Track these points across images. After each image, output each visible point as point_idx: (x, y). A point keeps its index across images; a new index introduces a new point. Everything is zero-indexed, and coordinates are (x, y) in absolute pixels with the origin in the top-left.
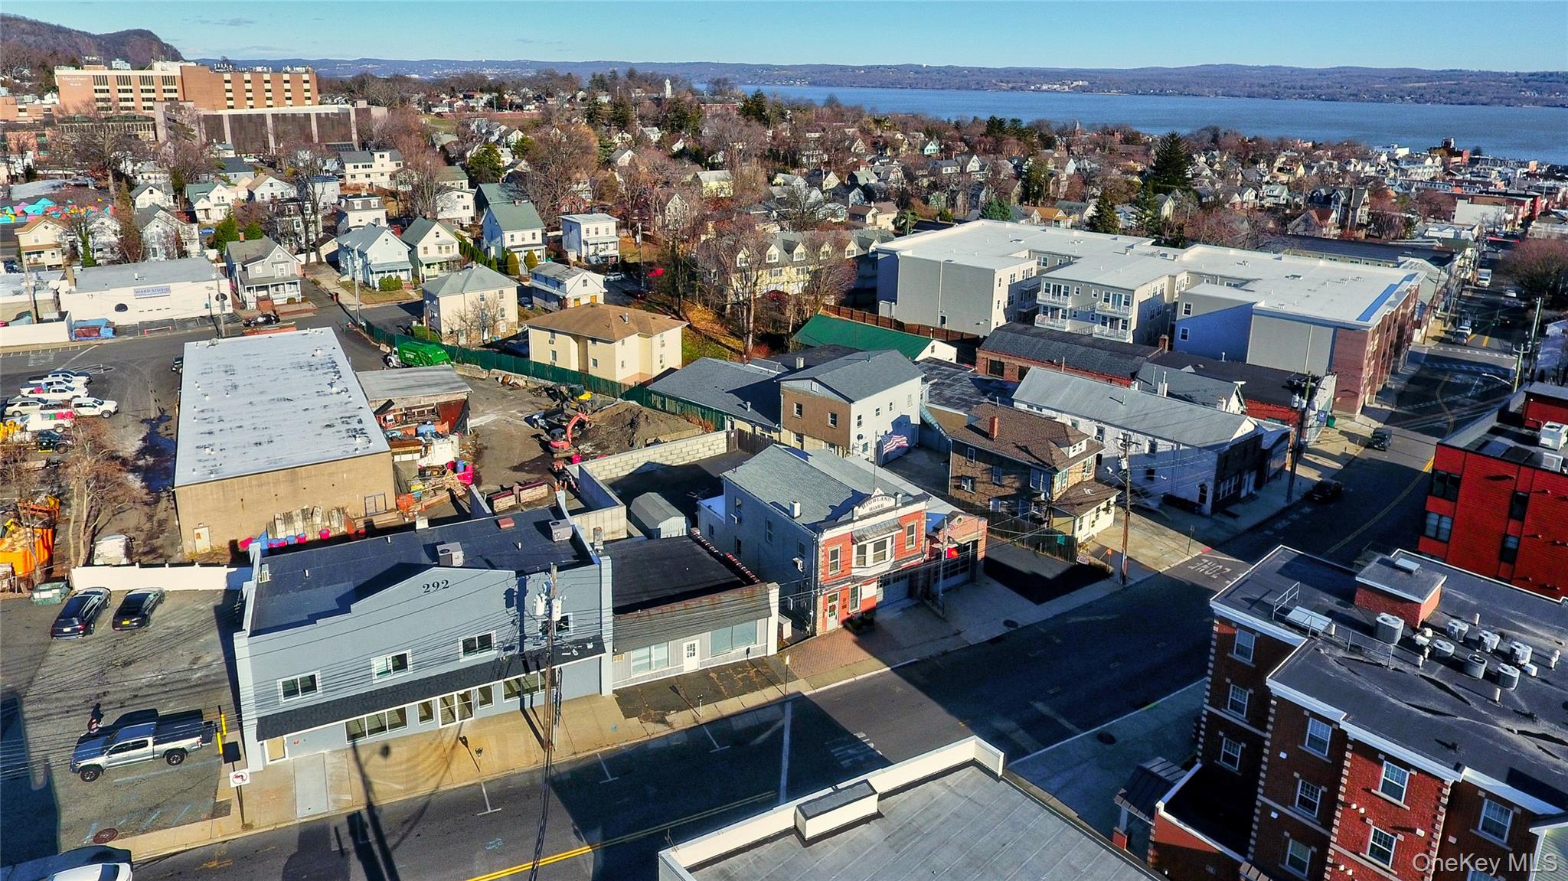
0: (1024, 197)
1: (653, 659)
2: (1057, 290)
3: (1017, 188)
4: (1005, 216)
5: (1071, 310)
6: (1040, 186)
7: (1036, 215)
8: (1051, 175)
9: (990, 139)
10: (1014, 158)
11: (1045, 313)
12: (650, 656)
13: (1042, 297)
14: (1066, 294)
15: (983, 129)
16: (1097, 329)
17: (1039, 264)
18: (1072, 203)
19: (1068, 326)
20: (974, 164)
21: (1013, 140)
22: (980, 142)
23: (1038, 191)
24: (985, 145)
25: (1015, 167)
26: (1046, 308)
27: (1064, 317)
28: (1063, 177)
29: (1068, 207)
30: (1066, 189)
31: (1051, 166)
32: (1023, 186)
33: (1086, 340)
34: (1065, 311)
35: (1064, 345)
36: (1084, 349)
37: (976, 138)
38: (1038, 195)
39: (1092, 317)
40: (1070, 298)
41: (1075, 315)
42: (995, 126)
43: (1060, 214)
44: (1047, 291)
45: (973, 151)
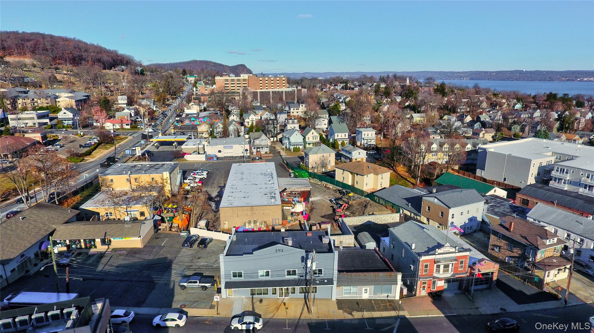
0: (560, 129)
1: (352, 291)
2: (562, 171)
3: (557, 125)
4: (546, 137)
5: (568, 180)
6: (569, 124)
7: (564, 137)
8: (576, 119)
9: (548, 103)
10: (559, 111)
11: (555, 181)
12: (350, 290)
13: (554, 173)
14: (567, 173)
15: (545, 98)
16: (581, 190)
17: (557, 158)
18: (584, 132)
19: (566, 188)
20: (537, 114)
21: (560, 103)
22: (542, 104)
23: (568, 127)
24: (545, 105)
25: (559, 115)
26: (556, 178)
27: (564, 183)
28: (583, 120)
29: (582, 134)
30: (583, 125)
31: (578, 115)
32: (560, 124)
33: (573, 194)
34: (565, 180)
35: (561, 195)
36: (571, 198)
37: (541, 102)
38: (567, 129)
39: (579, 184)
40: (569, 175)
41: (570, 183)
42: (552, 97)
43: (577, 137)
44: (557, 171)
45: (539, 108)
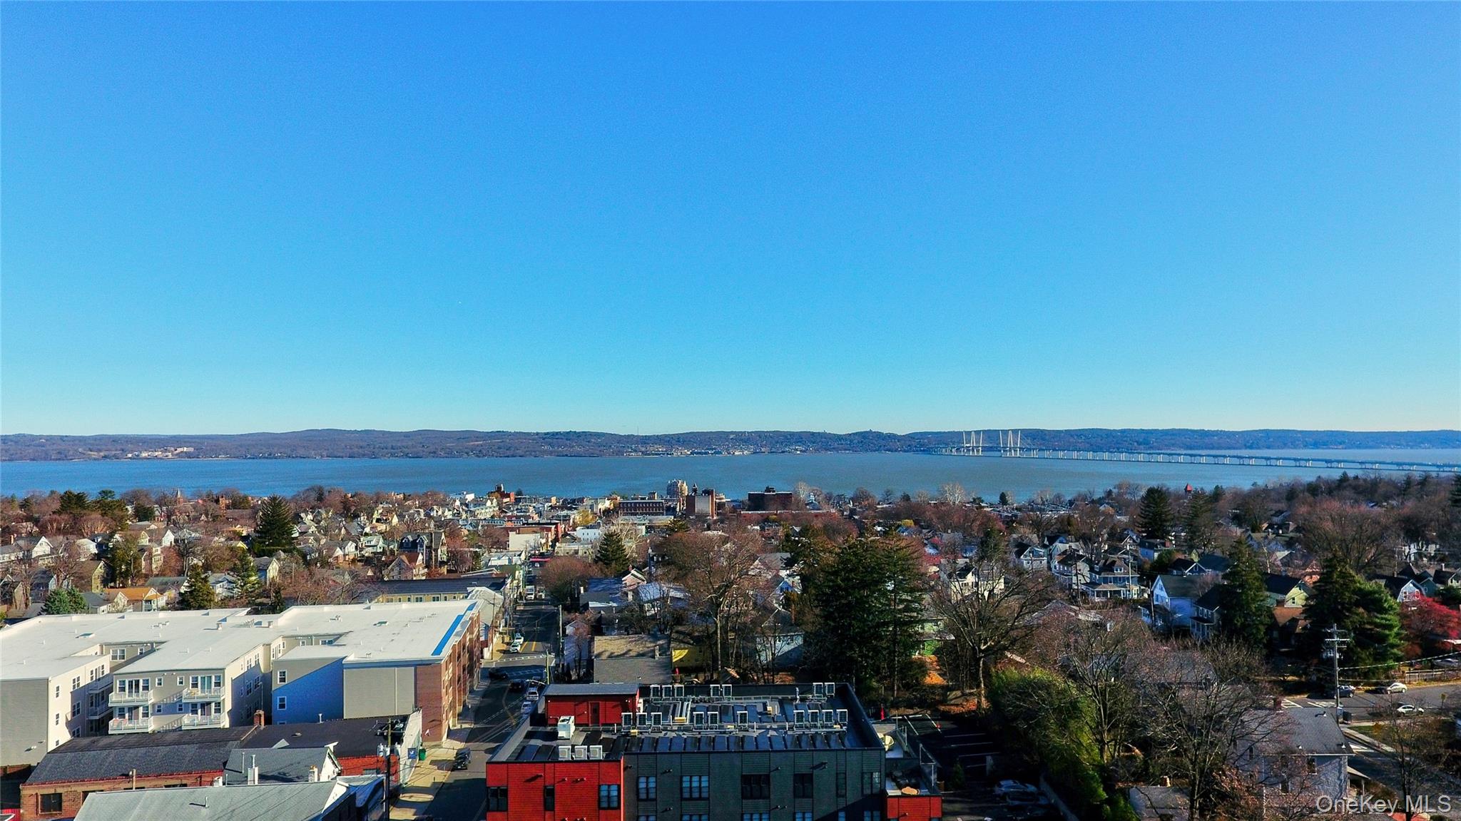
0: (109, 579)
2: (134, 686)
3: (100, 569)
4: (77, 606)
5: (153, 705)
6: (128, 564)
7: (121, 598)
8: (142, 550)
9: (64, 516)
10: (96, 536)
11: (122, 716)
13: (115, 699)
14: (146, 688)
15: (56, 506)
16: (188, 721)
17: (114, 658)
18: (166, 579)
19: (152, 724)
20: (42, 547)
21: (96, 515)
22: (51, 522)
23: (127, 570)
24: (59, 523)
25: (99, 546)
26: (122, 710)
27: (146, 715)
28: (157, 550)
29: (162, 584)
30: (160, 563)
31: (145, 541)
32: (107, 566)
33: (170, 737)
34: (146, 708)
35: (143, 750)
36: (168, 749)
37: (47, 517)
38: (126, 575)
39: (179, 708)
40: (151, 692)
41: (159, 710)
42: (73, 502)
43: (152, 592)
44: (123, 689)
45: (43, 532)
